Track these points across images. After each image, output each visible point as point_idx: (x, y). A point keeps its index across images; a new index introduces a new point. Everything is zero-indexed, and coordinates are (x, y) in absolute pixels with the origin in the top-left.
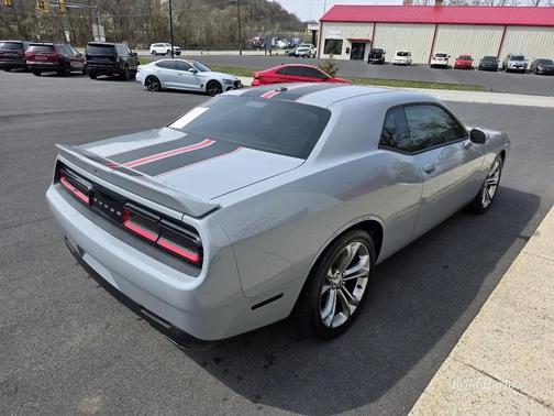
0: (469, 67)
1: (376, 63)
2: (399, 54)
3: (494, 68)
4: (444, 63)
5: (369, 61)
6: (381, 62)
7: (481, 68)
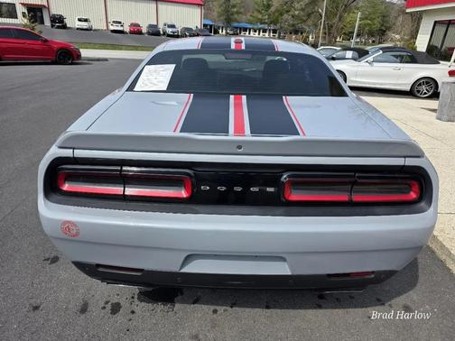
0: (140, 33)
1: (58, 27)
2: (80, 20)
3: (157, 34)
4: (121, 29)
5: (52, 26)
6: (64, 27)
7: (149, 33)
